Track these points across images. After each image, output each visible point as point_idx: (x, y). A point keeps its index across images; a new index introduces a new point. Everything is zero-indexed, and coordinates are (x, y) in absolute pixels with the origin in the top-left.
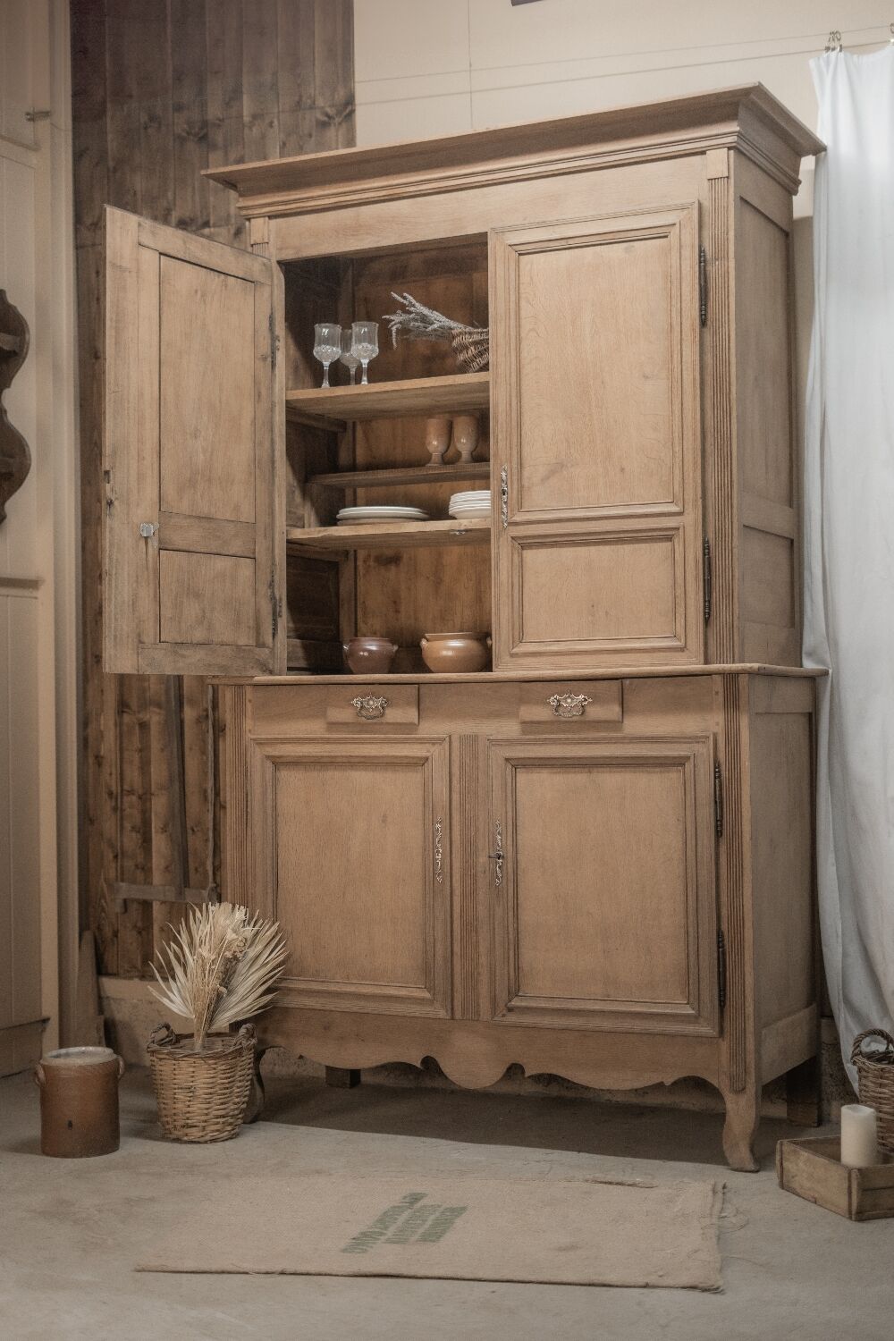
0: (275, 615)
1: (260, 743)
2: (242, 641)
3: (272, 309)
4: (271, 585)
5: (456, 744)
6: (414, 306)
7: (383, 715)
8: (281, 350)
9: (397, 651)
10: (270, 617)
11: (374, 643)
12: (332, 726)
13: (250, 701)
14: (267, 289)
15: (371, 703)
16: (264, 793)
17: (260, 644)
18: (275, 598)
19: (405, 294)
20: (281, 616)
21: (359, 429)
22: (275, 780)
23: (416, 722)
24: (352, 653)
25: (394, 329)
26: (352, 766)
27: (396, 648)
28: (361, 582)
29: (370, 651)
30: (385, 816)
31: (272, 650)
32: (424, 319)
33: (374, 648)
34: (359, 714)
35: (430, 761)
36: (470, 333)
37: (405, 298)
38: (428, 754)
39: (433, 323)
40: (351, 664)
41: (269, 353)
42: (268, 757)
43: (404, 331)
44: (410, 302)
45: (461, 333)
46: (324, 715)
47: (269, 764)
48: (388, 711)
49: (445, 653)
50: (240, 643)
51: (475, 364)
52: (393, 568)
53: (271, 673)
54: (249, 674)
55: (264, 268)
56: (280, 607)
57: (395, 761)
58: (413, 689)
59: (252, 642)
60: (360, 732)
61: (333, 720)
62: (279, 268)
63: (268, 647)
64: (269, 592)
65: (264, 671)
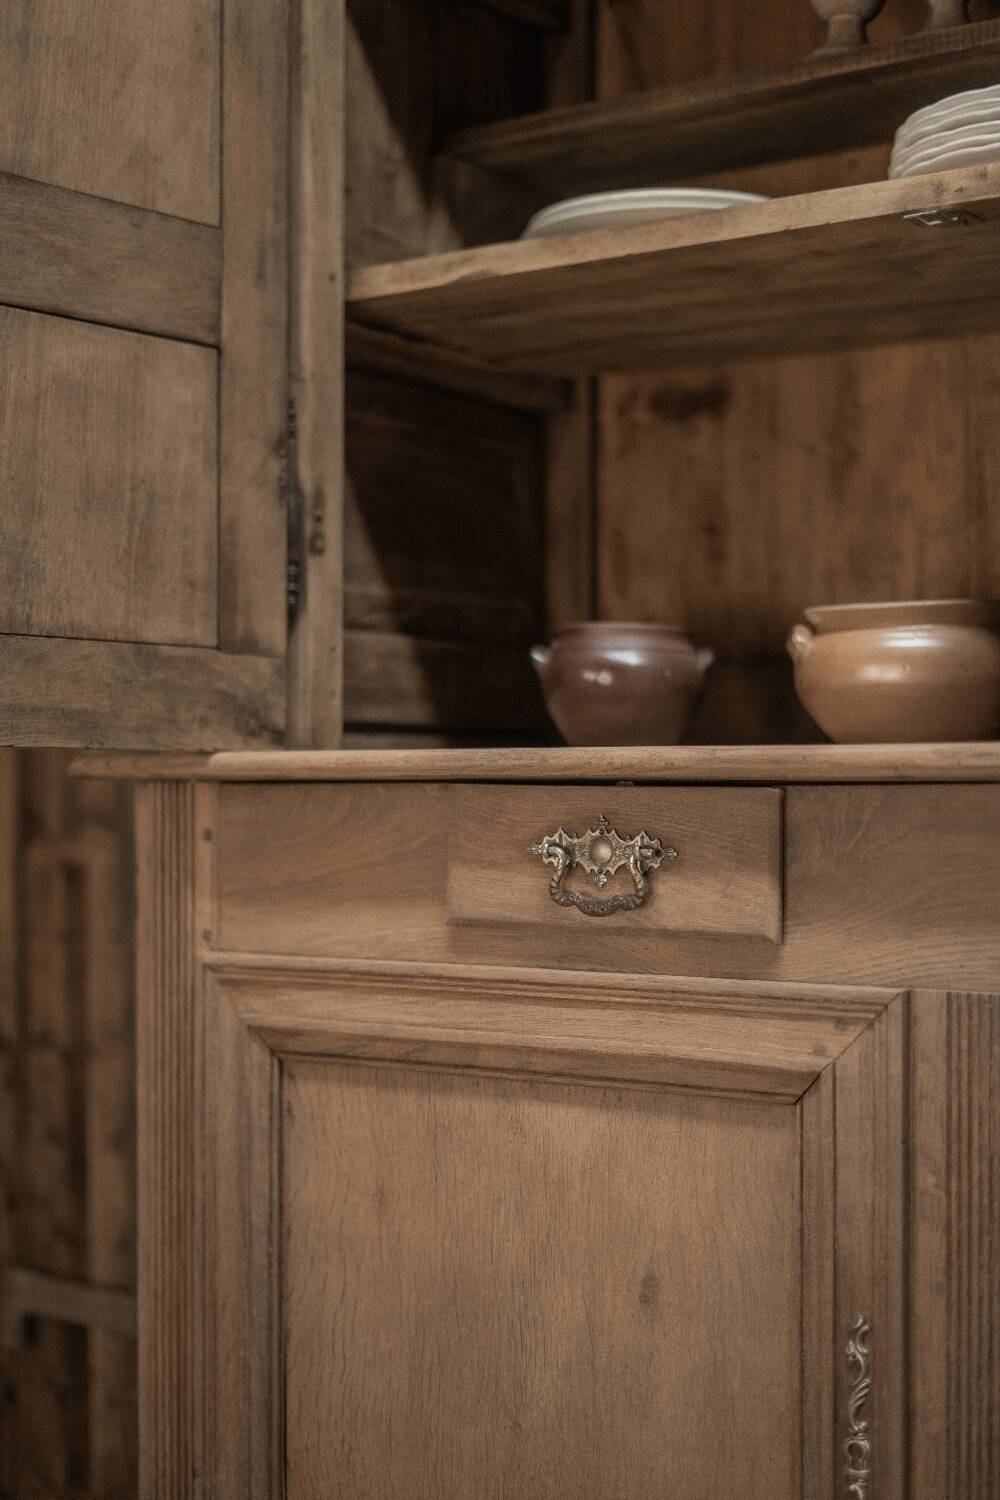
0: (298, 548)
1: (239, 980)
2: (162, 628)
4: (285, 442)
5: (931, 1029)
7: (645, 899)
9: (710, 672)
10: (280, 553)
11: (631, 640)
12: (468, 932)
13: (208, 836)
15: (604, 852)
16: (244, 1155)
17: (233, 641)
18: (298, 491)
20: (319, 552)
22: (281, 1113)
23: (772, 931)
24: (560, 675)
26: (532, 1083)
27: (705, 659)
28: (611, 474)
29: (618, 669)
30: (650, 1283)
31: (287, 667)
33: (631, 658)
34: (559, 894)
35: (825, 1086)
38: (819, 1063)
40: (556, 710)
42: (257, 1031)
46: (439, 893)
47: (257, 1054)
48: (665, 887)
49: (873, 673)
50: (150, 635)
52: (705, 425)
53: (281, 739)
54: (195, 739)
56: (318, 519)
57: (692, 1077)
58: (761, 806)
59: (203, 632)
60: (562, 961)
61: (470, 910)
63: (267, 653)
64: (275, 467)
65: (252, 734)
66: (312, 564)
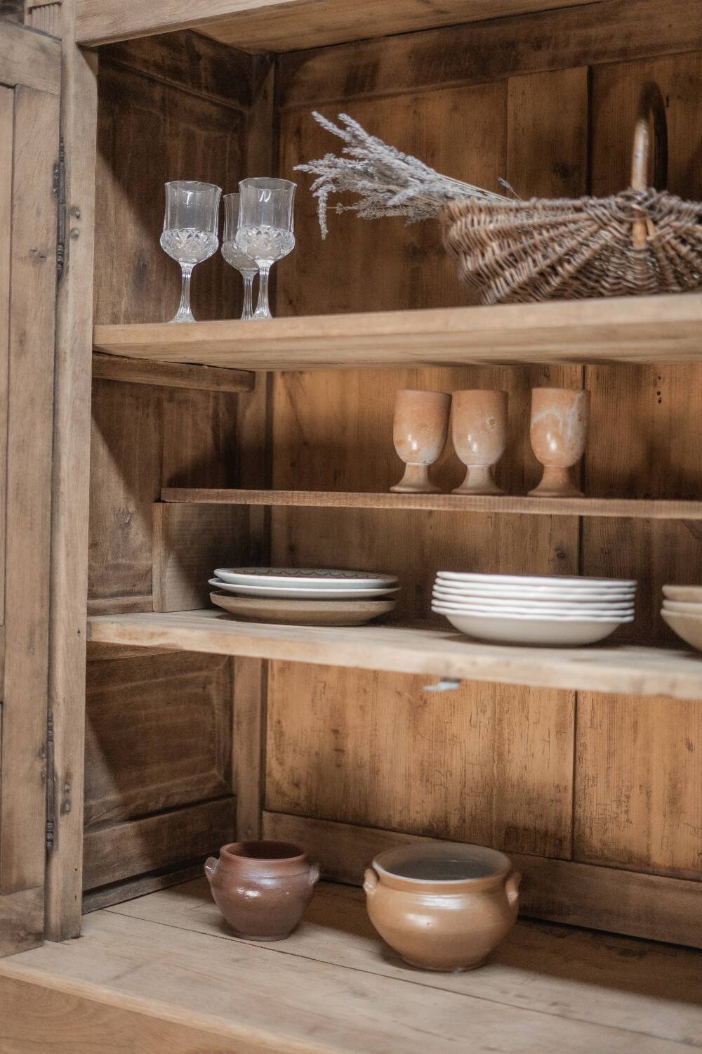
3: (62, 149)
4: (46, 750)
6: (361, 143)
8: (82, 237)
11: (273, 874)
14: (51, 107)
18: (52, 776)
19: (343, 117)
21: (279, 383)
25: (322, 194)
27: (314, 875)
32: (386, 174)
33: (268, 883)
36: (490, 211)
37: (342, 126)
39: (405, 185)
41: (52, 243)
43: (344, 197)
44: (355, 137)
45: (468, 210)
51: (500, 282)
53: (41, 937)
55: (42, 58)
62: (82, 59)
63: (33, 886)
64: (39, 766)
65: (22, 940)
66: (62, 821)
